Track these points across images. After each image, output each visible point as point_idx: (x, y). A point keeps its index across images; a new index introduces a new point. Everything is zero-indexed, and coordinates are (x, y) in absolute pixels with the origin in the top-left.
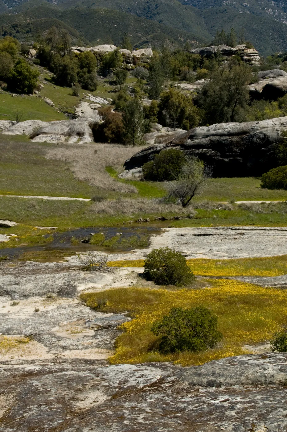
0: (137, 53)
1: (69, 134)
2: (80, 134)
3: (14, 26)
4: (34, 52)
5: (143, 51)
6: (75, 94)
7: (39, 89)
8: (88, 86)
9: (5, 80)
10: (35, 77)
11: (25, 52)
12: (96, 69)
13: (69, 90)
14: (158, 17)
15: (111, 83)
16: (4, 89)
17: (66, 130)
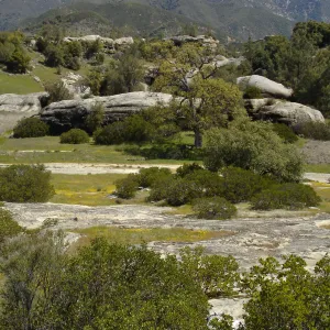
0: (119, 41)
1: (23, 105)
2: (31, 105)
3: (58, 18)
4: (34, 42)
5: (124, 39)
6: (58, 73)
7: (31, 69)
8: (72, 67)
9: (6, 64)
10: (28, 60)
11: (28, 42)
12: (82, 54)
13: (54, 70)
14: (178, 8)
15: (92, 64)
16: (4, 70)
17: (21, 101)
